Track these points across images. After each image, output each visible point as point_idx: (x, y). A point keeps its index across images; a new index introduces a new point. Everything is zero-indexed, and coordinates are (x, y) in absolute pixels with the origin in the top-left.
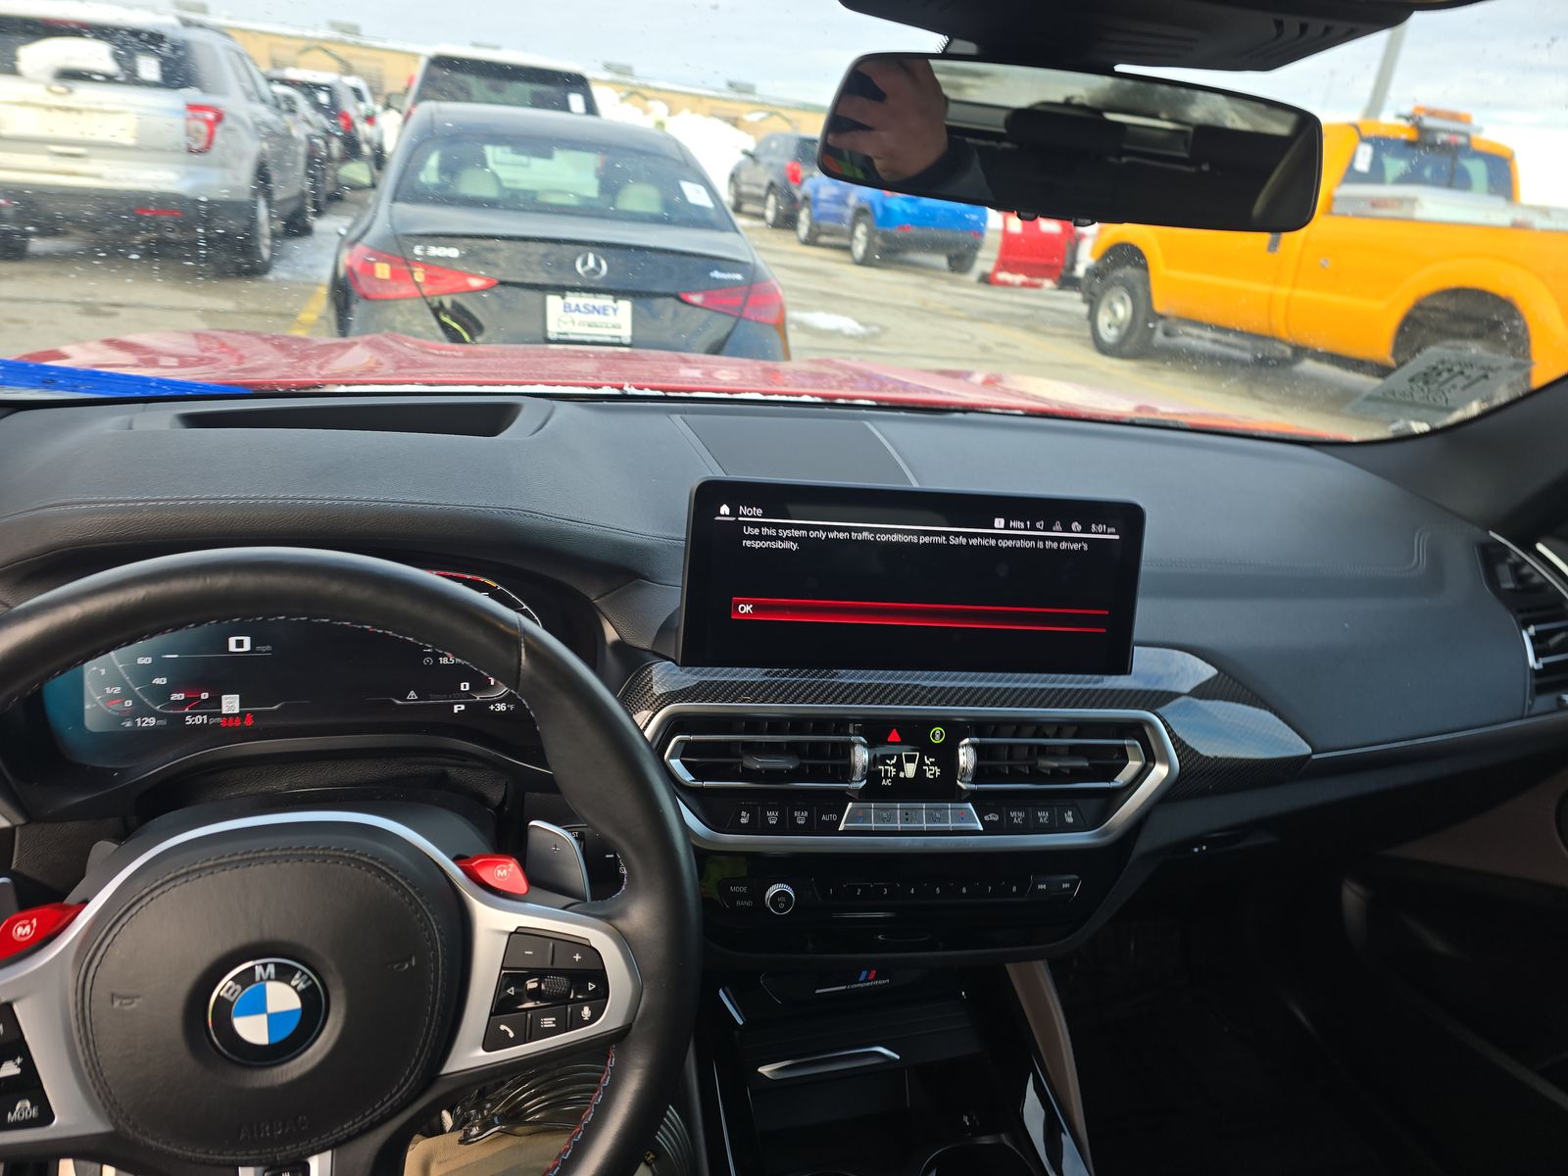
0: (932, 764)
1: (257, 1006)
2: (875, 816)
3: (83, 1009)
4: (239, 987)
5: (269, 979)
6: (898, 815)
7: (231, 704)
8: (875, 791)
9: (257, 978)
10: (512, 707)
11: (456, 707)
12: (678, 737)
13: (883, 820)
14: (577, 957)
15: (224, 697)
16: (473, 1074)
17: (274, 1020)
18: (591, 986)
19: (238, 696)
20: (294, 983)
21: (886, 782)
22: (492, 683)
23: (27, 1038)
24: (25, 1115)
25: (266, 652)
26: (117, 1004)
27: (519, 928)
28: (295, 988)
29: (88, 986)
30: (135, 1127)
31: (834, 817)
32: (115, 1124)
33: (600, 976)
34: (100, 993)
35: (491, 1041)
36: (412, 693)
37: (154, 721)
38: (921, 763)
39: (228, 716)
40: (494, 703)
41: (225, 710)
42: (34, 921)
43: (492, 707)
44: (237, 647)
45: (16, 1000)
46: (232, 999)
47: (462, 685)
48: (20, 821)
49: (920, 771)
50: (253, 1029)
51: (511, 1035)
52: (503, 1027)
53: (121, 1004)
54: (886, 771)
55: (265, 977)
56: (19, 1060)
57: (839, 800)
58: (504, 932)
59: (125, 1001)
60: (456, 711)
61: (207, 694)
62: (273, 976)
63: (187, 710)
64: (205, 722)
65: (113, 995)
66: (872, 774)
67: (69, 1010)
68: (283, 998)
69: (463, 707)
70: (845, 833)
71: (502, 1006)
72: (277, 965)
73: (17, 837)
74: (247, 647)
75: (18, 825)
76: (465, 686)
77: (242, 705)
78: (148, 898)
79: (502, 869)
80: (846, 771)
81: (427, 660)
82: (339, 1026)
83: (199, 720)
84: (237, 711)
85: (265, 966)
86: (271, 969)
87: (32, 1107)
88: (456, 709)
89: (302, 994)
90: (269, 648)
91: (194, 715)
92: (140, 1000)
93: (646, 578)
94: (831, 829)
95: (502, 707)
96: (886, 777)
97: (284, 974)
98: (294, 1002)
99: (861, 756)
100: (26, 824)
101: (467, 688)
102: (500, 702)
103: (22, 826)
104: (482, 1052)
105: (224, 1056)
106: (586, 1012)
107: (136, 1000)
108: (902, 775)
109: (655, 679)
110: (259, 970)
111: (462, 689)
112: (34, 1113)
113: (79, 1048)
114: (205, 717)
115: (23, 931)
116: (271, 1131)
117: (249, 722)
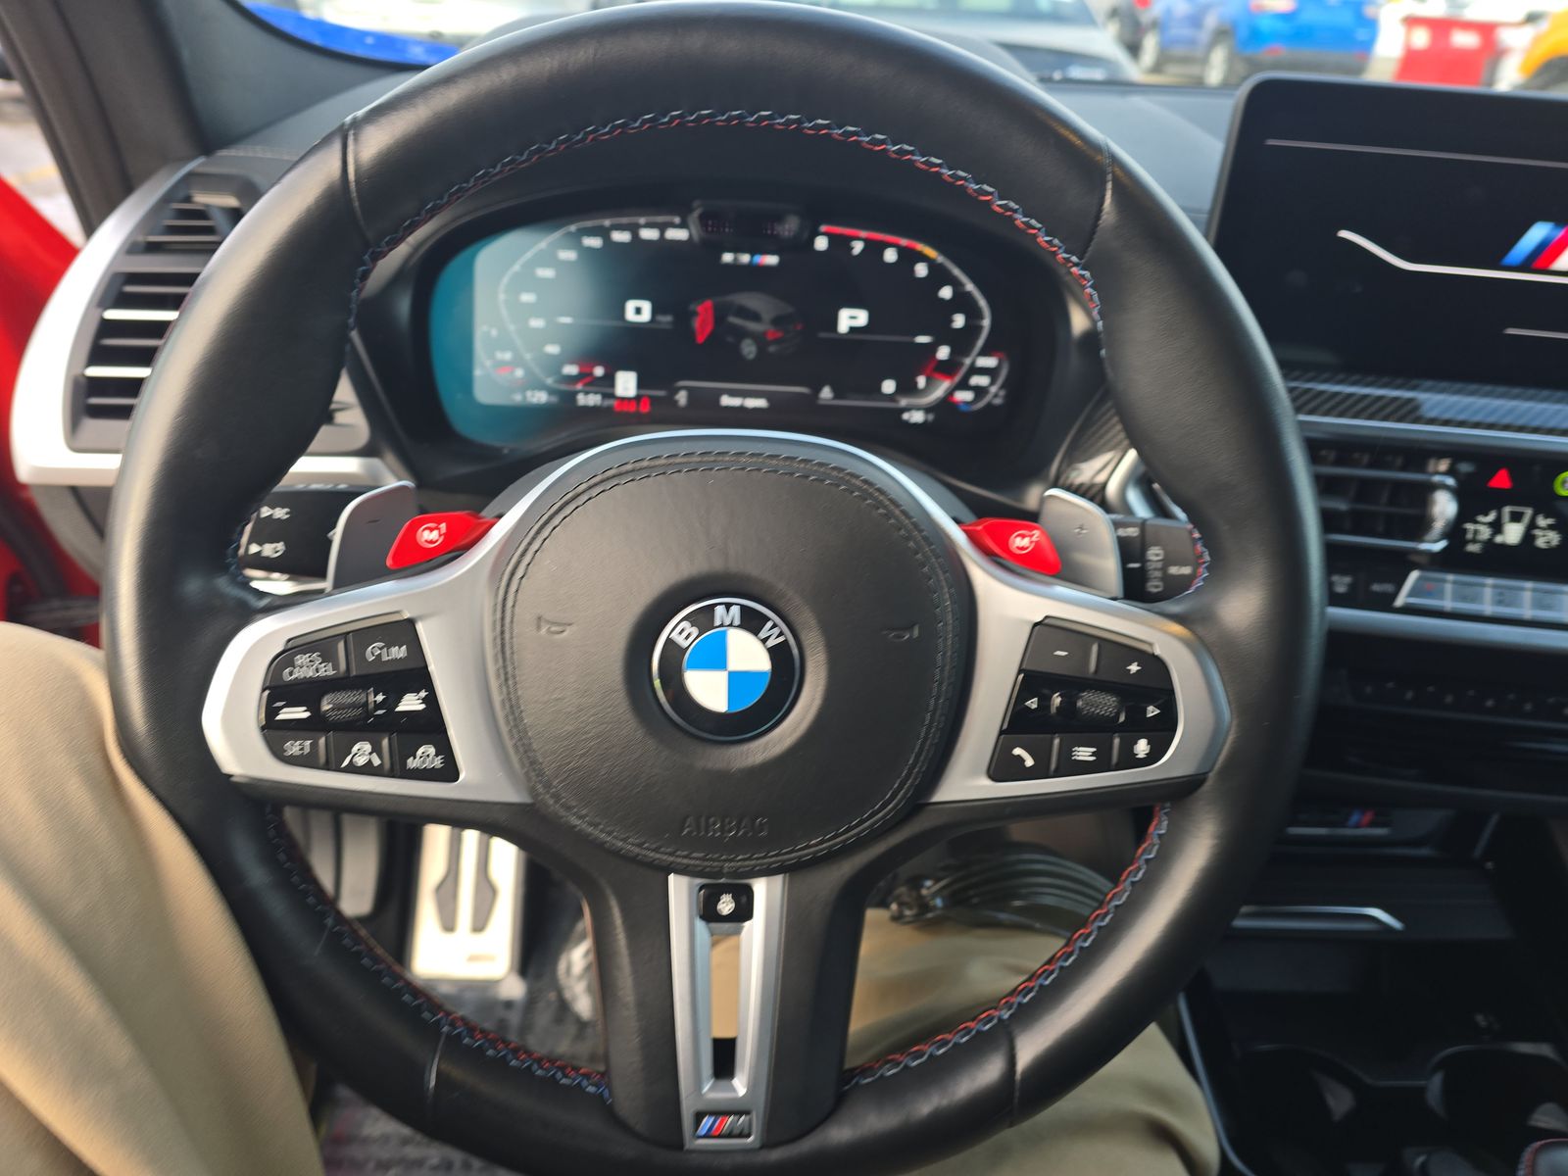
0: (1551, 527)
1: (716, 658)
2: (1449, 590)
3: (502, 632)
4: (695, 631)
5: (731, 625)
6: (1488, 593)
7: (626, 383)
8: (1456, 558)
9: (717, 622)
13: (1464, 599)
14: (1134, 668)
15: (620, 373)
16: (973, 807)
17: (737, 680)
18: (1152, 711)
19: (634, 374)
20: (763, 634)
21: (1473, 548)
22: (922, 386)
23: (432, 668)
24: (428, 765)
25: (668, 323)
26: (544, 631)
27: (1047, 617)
28: (764, 641)
29: (510, 603)
30: (557, 797)
31: (1388, 588)
32: (532, 791)
33: (1165, 696)
34: (524, 614)
35: (1002, 768)
36: (827, 389)
37: (543, 397)
38: (1532, 526)
39: (623, 399)
41: (620, 392)
42: (443, 526)
43: (907, 416)
44: (636, 314)
45: (422, 618)
46: (685, 644)
49: (1528, 537)
50: (709, 690)
51: (1029, 762)
52: (1017, 751)
53: (549, 631)
54: (1476, 532)
55: (728, 623)
56: (423, 694)
57: (1399, 565)
58: (1027, 622)
59: (554, 629)
61: (600, 369)
62: (737, 622)
63: (579, 387)
64: (598, 403)
65: (539, 618)
66: (1455, 532)
67: (482, 634)
68: (749, 654)
70: (1408, 610)
71: (1019, 723)
72: (743, 608)
74: (647, 316)
76: (889, 386)
77: (640, 385)
78: (585, 497)
79: (1023, 536)
80: (1419, 525)
82: (818, 702)
83: (592, 400)
84: (632, 394)
85: (728, 606)
86: (735, 610)
87: (437, 755)
89: (773, 652)
90: (670, 318)
91: (587, 394)
92: (574, 628)
94: (1385, 603)
95: (918, 417)
96: (1474, 541)
97: (751, 622)
98: (762, 663)
99: (1445, 507)
101: (892, 390)
104: (988, 782)
105: (671, 720)
106: (1142, 747)
107: (568, 628)
108: (1499, 539)
110: (720, 611)
111: (886, 391)
112: (438, 762)
113: (494, 684)
114: (598, 397)
115: (429, 536)
116: (722, 829)
117: (645, 410)
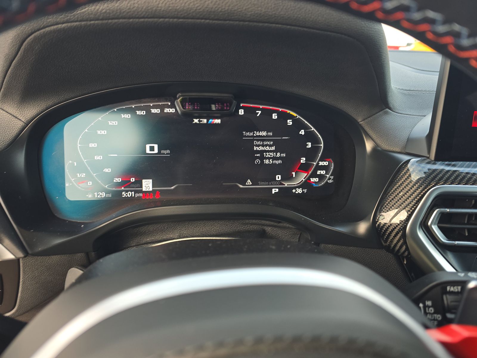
7: (147, 185)
10: (305, 191)
11: (273, 190)
12: (438, 210)
15: (143, 180)
19: (151, 180)
22: (294, 176)
25: (167, 154)
36: (249, 181)
37: (104, 195)
39: (146, 192)
40: (295, 188)
41: (144, 189)
43: (294, 191)
44: (150, 150)
47: (277, 176)
48: (20, 255)
60: (273, 193)
61: (134, 179)
63: (123, 188)
64: (133, 196)
69: (277, 190)
73: (21, 264)
74: (156, 151)
75: (21, 258)
76: (278, 177)
81: (257, 161)
83: (129, 194)
84: (151, 189)
88: (273, 192)
90: (168, 151)
91: (127, 191)
93: (390, 109)
95: (299, 191)
100: (25, 257)
101: (280, 179)
102: (299, 187)
103: (23, 258)
109: (411, 170)
111: (277, 179)
114: (133, 193)
117: (158, 196)
